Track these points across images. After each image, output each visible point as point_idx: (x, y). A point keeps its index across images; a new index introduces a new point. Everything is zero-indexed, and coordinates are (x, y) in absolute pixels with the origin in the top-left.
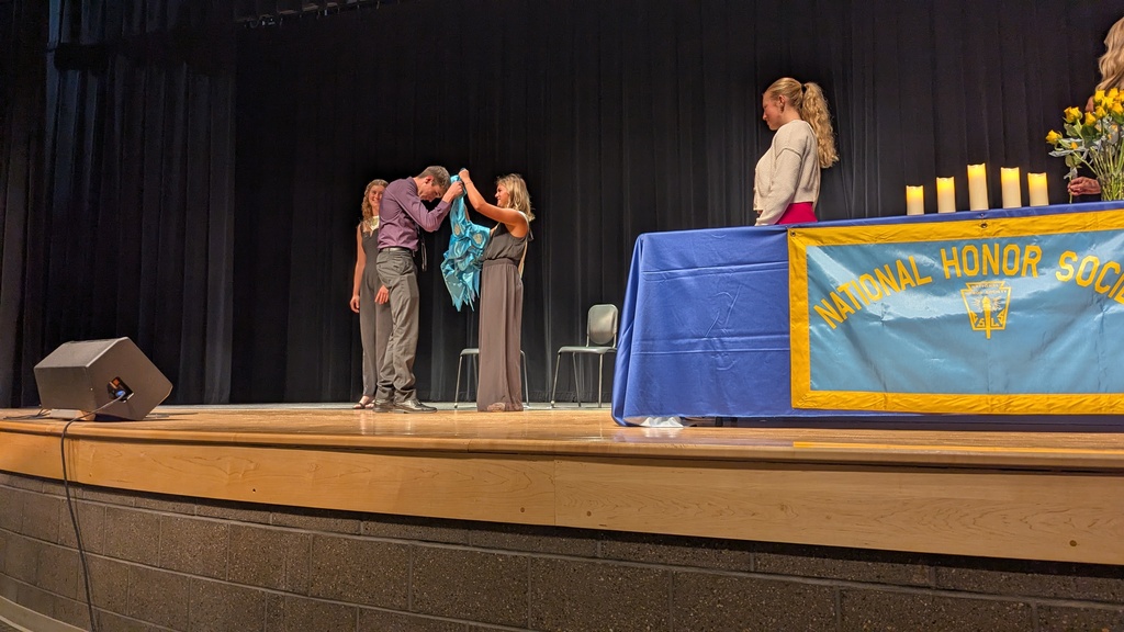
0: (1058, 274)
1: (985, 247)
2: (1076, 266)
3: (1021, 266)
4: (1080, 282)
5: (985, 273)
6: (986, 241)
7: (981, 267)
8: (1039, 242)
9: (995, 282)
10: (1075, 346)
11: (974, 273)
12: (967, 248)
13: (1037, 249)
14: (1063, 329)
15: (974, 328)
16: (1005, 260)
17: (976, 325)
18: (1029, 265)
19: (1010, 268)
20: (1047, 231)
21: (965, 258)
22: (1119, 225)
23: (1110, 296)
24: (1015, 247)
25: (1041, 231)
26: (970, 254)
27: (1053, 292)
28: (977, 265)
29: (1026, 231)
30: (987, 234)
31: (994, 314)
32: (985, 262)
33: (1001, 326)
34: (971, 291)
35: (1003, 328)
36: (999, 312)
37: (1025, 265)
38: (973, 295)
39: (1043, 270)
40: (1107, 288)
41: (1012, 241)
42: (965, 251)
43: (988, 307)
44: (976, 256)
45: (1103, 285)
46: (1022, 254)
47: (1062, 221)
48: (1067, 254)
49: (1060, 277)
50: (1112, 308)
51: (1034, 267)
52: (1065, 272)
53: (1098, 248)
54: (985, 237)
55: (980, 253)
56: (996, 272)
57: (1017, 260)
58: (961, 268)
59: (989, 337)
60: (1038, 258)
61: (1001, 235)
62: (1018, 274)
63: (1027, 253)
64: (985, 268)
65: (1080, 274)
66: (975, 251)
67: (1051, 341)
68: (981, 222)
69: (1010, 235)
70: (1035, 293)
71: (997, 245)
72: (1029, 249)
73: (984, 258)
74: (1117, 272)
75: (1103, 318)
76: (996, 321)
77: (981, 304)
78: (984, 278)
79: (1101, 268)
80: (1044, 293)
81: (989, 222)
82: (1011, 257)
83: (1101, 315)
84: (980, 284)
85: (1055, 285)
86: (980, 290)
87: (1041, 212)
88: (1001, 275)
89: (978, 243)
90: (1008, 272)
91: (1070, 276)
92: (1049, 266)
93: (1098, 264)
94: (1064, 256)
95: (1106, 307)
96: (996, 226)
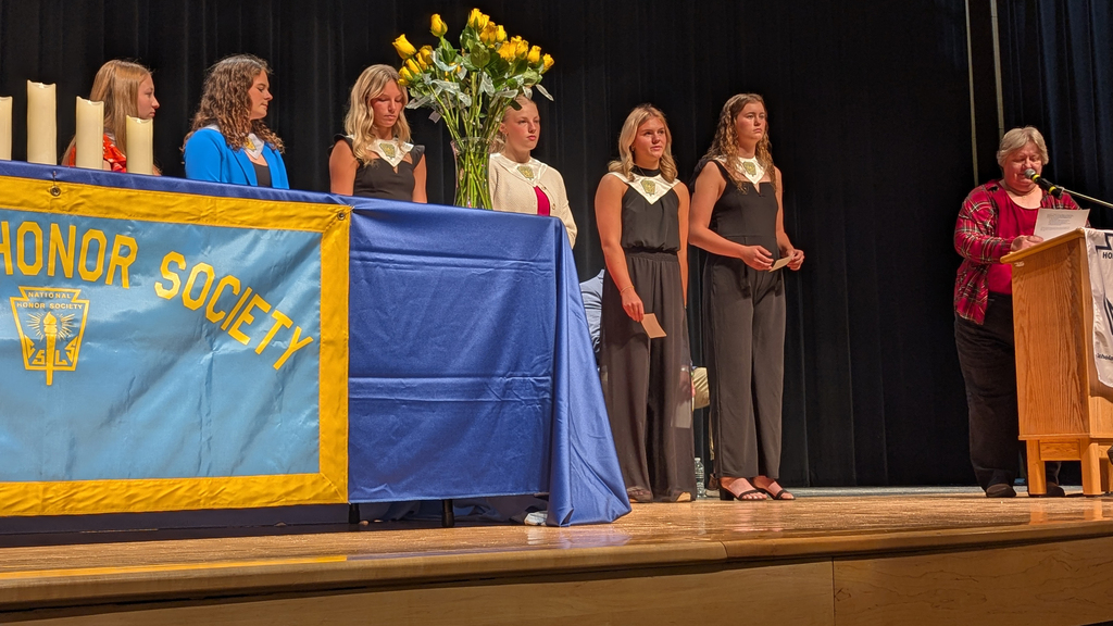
0: (158, 285)
1: (55, 228)
2: (184, 276)
3: (106, 267)
4: (188, 302)
5: (51, 273)
6: (56, 218)
7: (46, 261)
8: (135, 232)
9: (65, 290)
10: (173, 402)
11: (32, 270)
12: (26, 226)
13: (132, 243)
14: (158, 373)
15: (28, 367)
16: (83, 255)
17: (30, 360)
18: (118, 268)
19: (90, 269)
20: (148, 215)
21: (21, 244)
22: (242, 222)
23: (224, 328)
24: (99, 235)
25: (138, 214)
26: (29, 236)
27: (150, 314)
28: (39, 258)
29: (118, 211)
30: (59, 206)
31: (61, 344)
32: (52, 255)
33: (70, 364)
34: (26, 301)
35: (73, 369)
36: (68, 340)
37: (112, 268)
38: (29, 309)
39: (138, 278)
40: (222, 314)
41: (97, 223)
42: (21, 232)
43: (52, 332)
44: (39, 241)
45: (216, 309)
46: (109, 249)
47: (170, 204)
48: (172, 256)
49: (161, 292)
50: (225, 346)
51: (125, 271)
52: (168, 285)
53: (213, 253)
54: (56, 211)
55: (47, 238)
56: (69, 274)
57: (101, 256)
58: (14, 258)
59: (49, 382)
60: (132, 258)
61: (81, 211)
62: (101, 281)
63: (117, 248)
64: (52, 264)
65: (188, 290)
66: (38, 232)
67: (142, 392)
68: (51, 185)
69: (93, 214)
70: (125, 314)
71: (73, 228)
72: (123, 240)
73: (52, 246)
74: (236, 292)
75: (212, 360)
76: (64, 356)
77: (42, 326)
78: (49, 281)
79: (216, 283)
80: (136, 316)
81: (64, 186)
82: (93, 250)
83: (209, 356)
84: (42, 291)
85: (153, 304)
86: (41, 300)
87: (142, 183)
88: (76, 279)
89: (44, 219)
90: (86, 275)
91: (174, 291)
92: (147, 272)
93: (211, 278)
94: (167, 259)
95: (217, 344)
96: (73, 195)
